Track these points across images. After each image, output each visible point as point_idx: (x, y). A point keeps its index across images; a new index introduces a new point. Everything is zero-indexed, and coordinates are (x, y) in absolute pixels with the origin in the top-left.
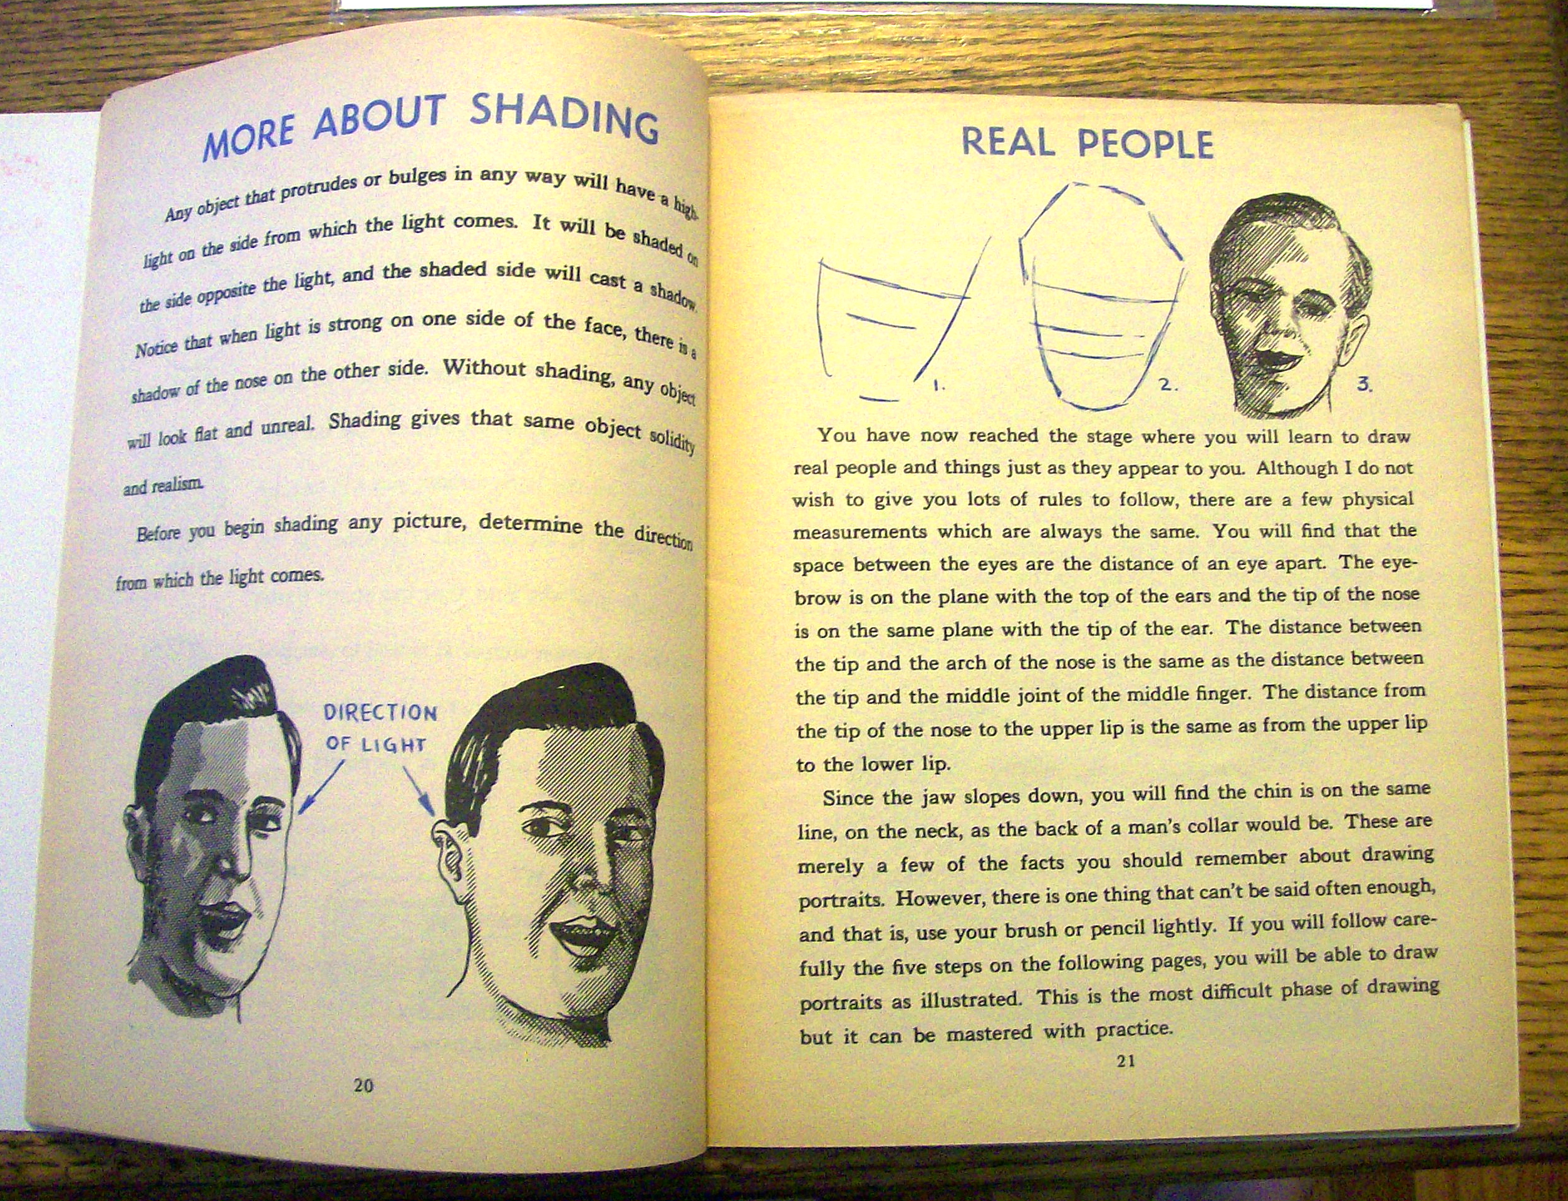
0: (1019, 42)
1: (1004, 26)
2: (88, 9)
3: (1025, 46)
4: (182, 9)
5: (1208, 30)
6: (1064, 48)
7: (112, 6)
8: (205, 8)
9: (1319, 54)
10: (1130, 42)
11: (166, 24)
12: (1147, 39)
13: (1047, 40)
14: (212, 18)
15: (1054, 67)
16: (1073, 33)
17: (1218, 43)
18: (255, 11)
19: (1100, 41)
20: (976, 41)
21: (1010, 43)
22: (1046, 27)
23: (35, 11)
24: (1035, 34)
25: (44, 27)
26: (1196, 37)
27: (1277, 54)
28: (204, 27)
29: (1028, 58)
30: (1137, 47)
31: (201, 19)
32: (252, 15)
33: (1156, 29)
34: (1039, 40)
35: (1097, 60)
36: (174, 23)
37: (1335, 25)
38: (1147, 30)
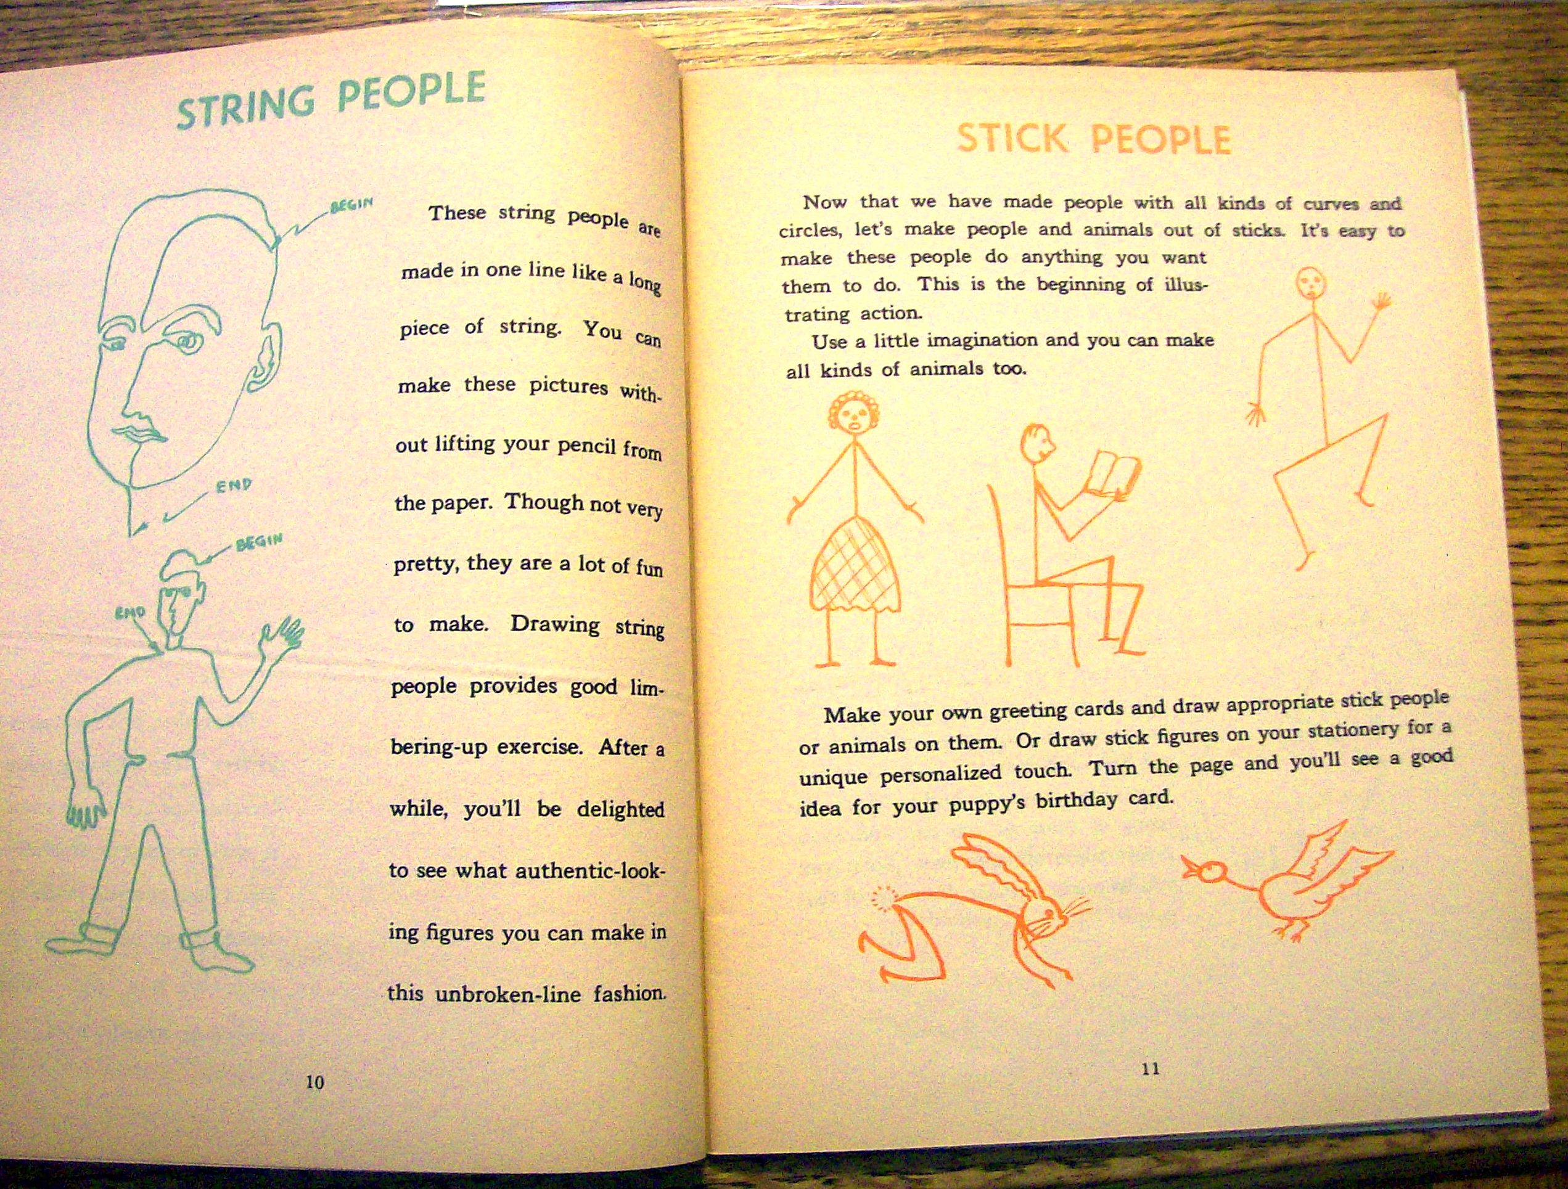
0: (1135, 32)
1: (1120, 17)
2: (171, 10)
3: (1144, 36)
4: (271, 7)
5: (1326, 17)
6: (1182, 38)
7: (196, 6)
8: (295, 6)
9: (1436, 41)
10: (1249, 30)
11: (254, 24)
12: (1264, 28)
13: (1164, 30)
14: (300, 16)
15: (1173, 57)
16: (1192, 22)
17: (1337, 32)
18: (349, 8)
19: (1218, 30)
20: (1093, 32)
21: (1127, 33)
22: (1162, 17)
23: (117, 12)
24: (1152, 24)
25: (125, 29)
26: (1314, 25)
27: (1395, 42)
28: (294, 26)
29: (1146, 48)
30: (1255, 36)
31: (291, 17)
32: (345, 13)
33: (1272, 18)
34: (1156, 30)
35: (1215, 50)
36: (261, 23)
37: (1452, 11)
38: (1266, 18)
